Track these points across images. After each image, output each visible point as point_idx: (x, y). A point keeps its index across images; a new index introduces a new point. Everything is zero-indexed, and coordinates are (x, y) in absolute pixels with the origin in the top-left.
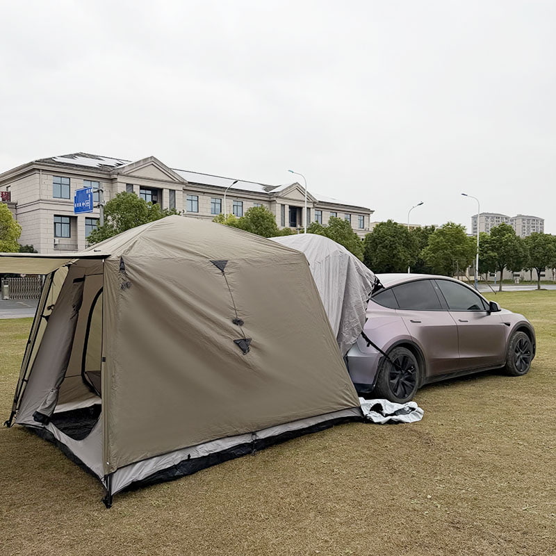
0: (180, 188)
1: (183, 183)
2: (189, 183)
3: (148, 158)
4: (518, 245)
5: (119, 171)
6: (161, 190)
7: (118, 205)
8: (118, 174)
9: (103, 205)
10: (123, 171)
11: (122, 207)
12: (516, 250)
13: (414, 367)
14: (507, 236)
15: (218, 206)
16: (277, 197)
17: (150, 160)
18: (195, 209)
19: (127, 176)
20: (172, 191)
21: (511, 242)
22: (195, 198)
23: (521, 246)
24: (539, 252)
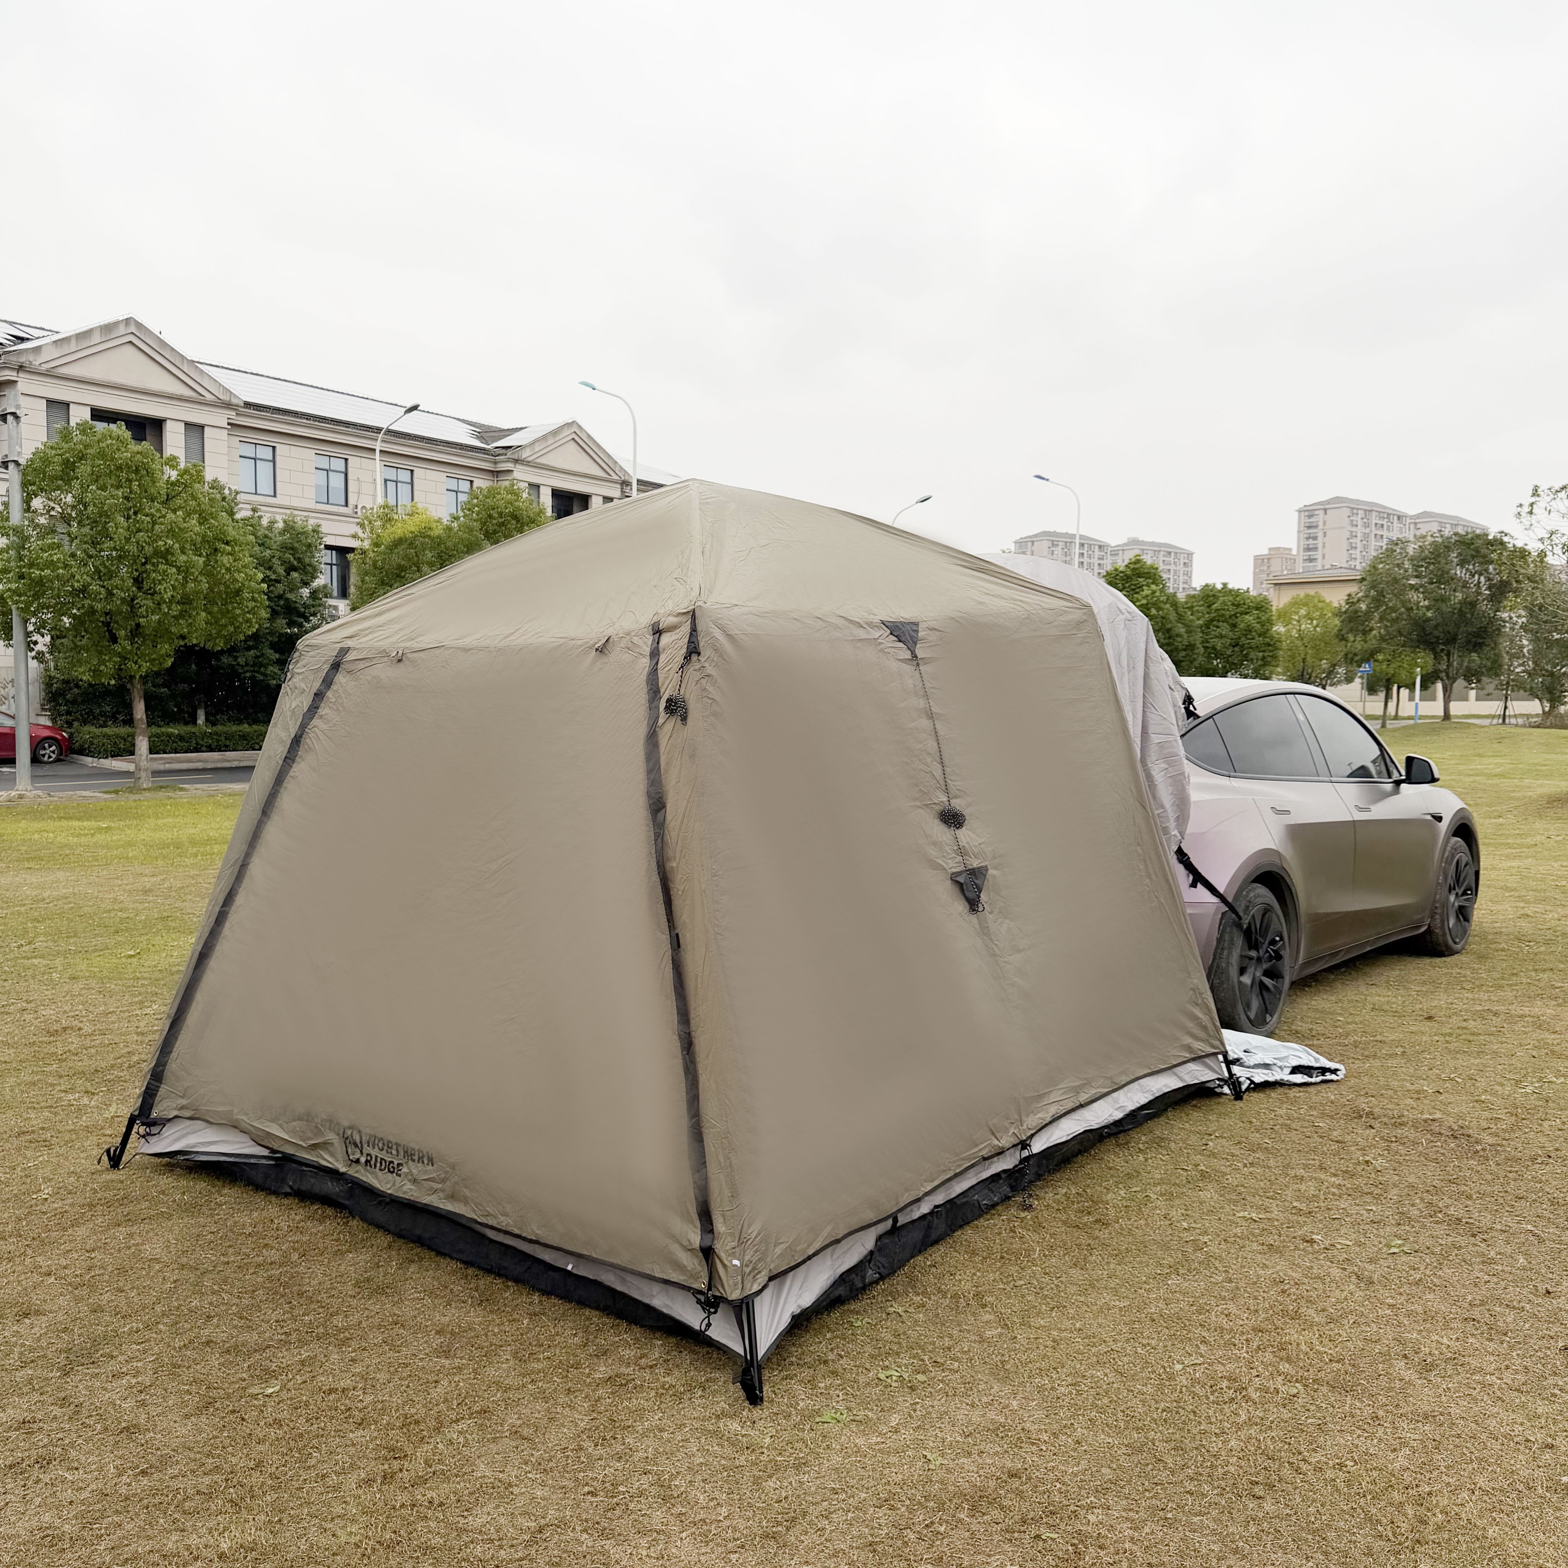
0: (221, 418)
1: (228, 406)
2: (248, 405)
3: (116, 324)
4: (1173, 616)
5: (23, 359)
6: (157, 425)
7: (69, 466)
8: (21, 368)
9: (23, 461)
10: (37, 361)
11: (83, 469)
12: (1169, 630)
13: (1282, 939)
14: (1146, 591)
15: (337, 481)
16: (516, 461)
17: (122, 330)
18: (265, 487)
19: (50, 374)
20: (195, 430)
21: (1159, 609)
22: (266, 453)
23: (1180, 617)
24: (1221, 636)
